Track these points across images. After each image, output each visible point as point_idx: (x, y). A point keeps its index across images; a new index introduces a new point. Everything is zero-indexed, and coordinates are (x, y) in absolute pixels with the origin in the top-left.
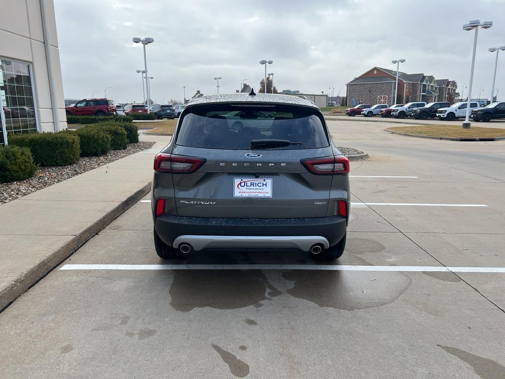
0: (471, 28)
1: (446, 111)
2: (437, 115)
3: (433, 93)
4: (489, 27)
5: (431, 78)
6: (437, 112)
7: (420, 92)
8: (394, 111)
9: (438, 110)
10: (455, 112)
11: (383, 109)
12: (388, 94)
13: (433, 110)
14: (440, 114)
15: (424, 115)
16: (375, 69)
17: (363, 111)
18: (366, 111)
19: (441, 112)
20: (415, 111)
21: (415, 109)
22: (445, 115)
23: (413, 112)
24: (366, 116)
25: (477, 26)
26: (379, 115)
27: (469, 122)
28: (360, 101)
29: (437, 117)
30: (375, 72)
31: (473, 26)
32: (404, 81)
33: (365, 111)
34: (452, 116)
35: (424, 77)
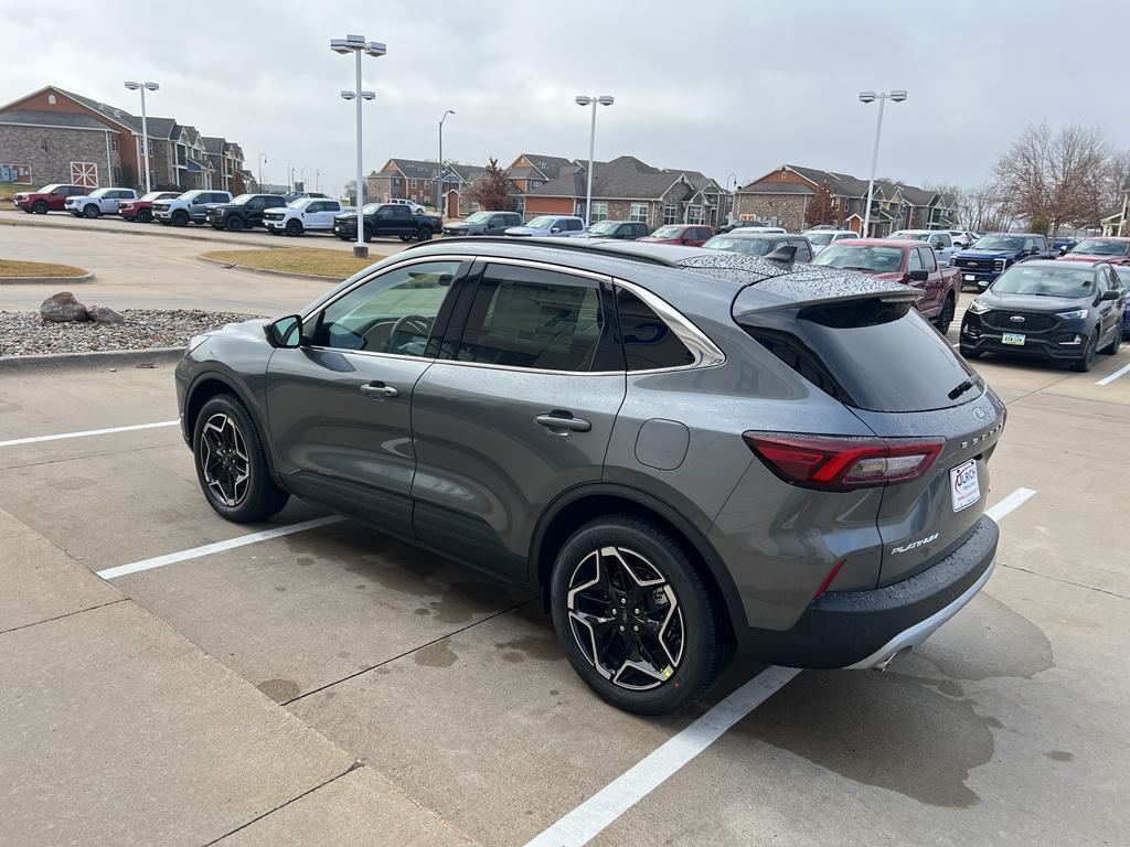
0: (346, 49)
1: (284, 215)
2: (266, 222)
3: (203, 167)
4: (380, 54)
5: (192, 133)
6: (263, 216)
7: (174, 163)
8: (159, 207)
9: (266, 211)
10: (300, 218)
11: (127, 202)
12: (98, 159)
13: (252, 211)
14: (271, 222)
15: (234, 221)
16: (50, 91)
17: (71, 202)
18: (80, 202)
19: (273, 217)
20: (214, 212)
21: (213, 206)
22: (283, 224)
23: (208, 214)
24: (77, 214)
25: (359, 48)
26: (117, 214)
27: (366, 245)
28: (21, 170)
29: (266, 227)
30: (52, 100)
31: (353, 47)
32: (134, 133)
33: (78, 202)
34: (295, 226)
35: (177, 129)
